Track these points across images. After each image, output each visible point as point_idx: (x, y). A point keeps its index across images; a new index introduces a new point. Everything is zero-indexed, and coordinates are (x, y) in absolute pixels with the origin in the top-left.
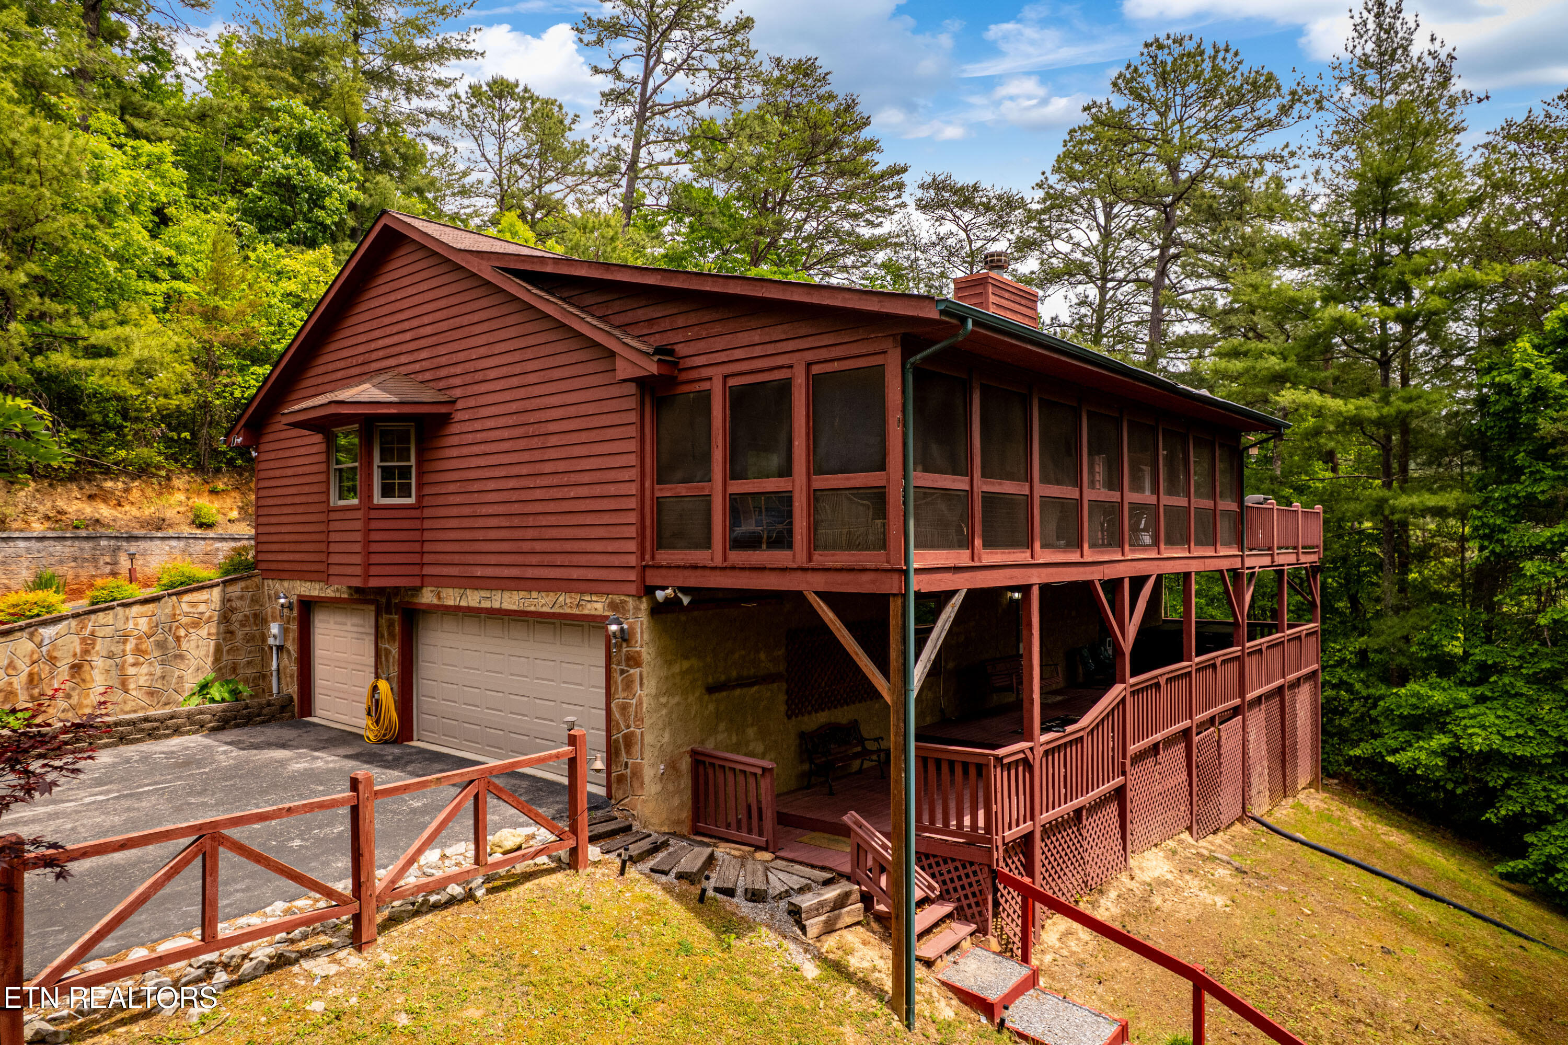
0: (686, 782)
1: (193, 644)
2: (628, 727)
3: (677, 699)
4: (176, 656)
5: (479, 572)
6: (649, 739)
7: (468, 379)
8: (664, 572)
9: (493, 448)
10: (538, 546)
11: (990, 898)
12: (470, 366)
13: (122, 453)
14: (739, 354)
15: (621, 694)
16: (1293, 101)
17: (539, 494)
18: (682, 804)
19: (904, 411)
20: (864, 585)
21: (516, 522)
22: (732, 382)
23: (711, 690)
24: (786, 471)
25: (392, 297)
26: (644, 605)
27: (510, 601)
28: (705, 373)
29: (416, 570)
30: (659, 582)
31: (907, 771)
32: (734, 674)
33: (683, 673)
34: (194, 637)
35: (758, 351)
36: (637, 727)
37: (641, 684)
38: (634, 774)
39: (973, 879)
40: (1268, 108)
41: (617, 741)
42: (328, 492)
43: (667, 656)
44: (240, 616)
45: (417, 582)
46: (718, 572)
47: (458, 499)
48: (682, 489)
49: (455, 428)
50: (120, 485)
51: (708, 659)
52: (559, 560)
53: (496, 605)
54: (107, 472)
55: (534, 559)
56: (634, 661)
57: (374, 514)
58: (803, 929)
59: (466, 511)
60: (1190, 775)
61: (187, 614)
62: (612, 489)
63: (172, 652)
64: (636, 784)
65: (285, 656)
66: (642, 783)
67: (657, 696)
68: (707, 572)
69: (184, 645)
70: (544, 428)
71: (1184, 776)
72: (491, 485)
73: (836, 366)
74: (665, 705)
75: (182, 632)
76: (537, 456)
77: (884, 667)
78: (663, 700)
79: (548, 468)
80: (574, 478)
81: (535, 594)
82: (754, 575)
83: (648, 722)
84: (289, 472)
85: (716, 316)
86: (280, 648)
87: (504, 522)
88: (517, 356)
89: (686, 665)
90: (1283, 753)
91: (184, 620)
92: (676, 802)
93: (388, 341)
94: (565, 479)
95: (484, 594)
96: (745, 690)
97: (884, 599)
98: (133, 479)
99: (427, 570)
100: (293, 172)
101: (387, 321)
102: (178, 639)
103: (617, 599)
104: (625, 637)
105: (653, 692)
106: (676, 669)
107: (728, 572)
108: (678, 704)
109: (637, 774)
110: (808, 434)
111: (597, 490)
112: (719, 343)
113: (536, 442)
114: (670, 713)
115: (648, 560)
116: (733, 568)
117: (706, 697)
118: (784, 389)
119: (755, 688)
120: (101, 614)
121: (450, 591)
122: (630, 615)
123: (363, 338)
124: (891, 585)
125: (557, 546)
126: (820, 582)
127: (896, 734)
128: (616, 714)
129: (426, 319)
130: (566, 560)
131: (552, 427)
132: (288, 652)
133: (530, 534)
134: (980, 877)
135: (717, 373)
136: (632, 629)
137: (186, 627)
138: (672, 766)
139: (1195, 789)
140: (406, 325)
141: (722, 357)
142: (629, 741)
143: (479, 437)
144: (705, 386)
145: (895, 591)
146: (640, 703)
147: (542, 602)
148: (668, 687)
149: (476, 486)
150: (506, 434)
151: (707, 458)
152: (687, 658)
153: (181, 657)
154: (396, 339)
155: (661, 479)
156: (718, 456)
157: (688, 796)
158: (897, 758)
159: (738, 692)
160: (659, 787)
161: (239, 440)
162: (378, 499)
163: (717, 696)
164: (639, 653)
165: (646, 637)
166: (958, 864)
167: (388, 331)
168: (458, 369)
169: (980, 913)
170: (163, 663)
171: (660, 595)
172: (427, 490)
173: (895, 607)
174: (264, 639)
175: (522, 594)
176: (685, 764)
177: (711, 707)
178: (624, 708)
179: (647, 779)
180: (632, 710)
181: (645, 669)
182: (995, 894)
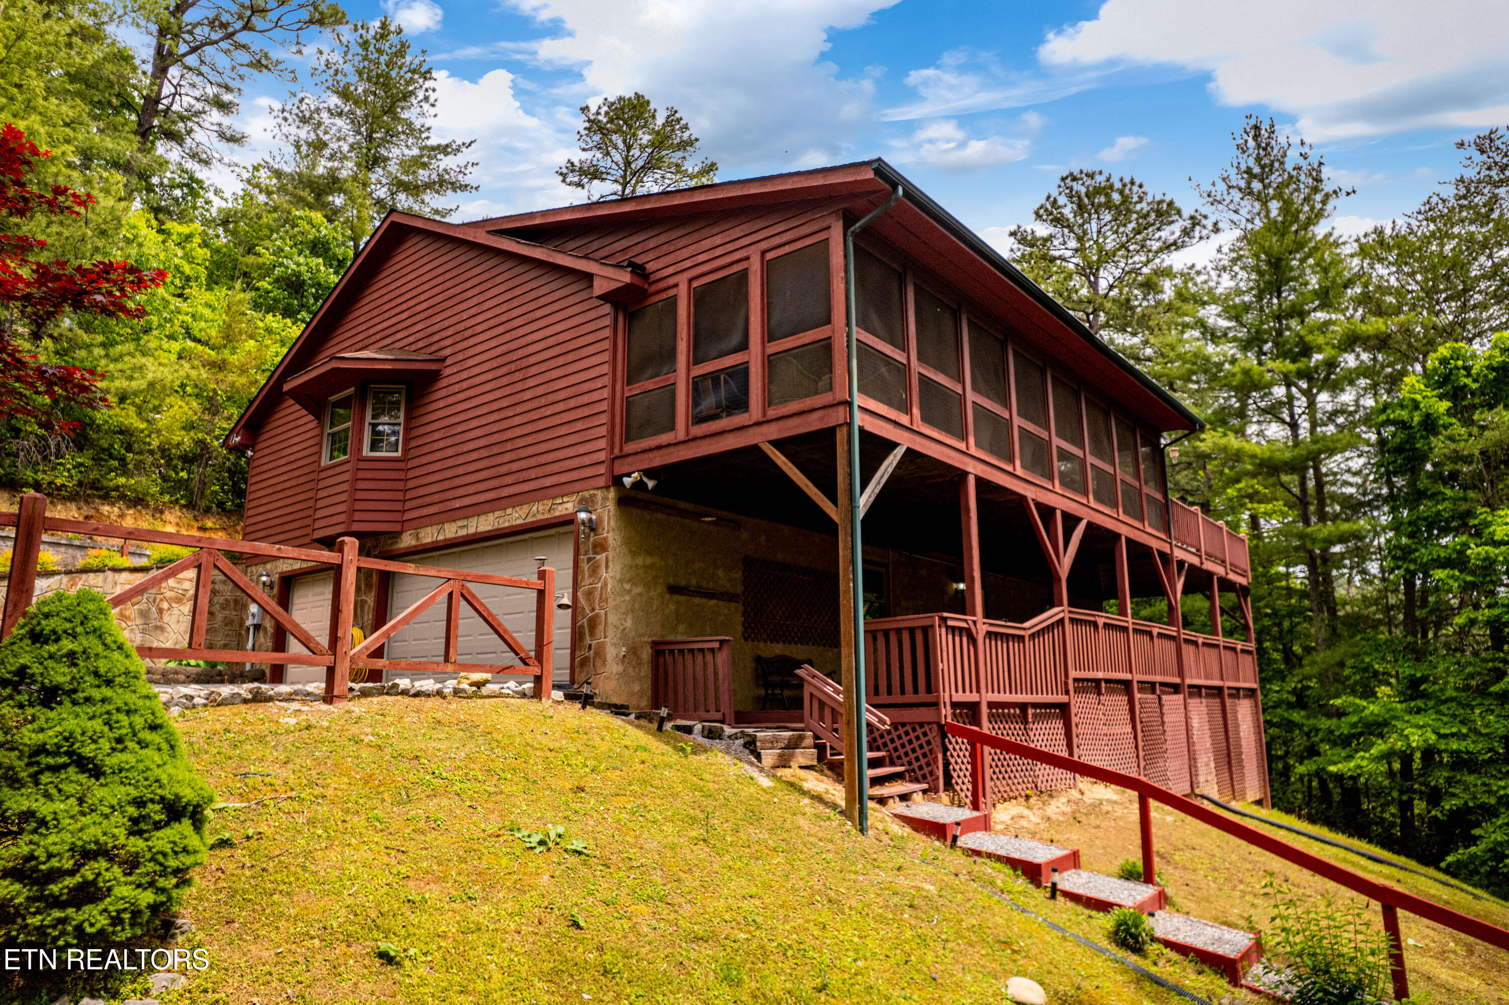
0: (646, 670)
1: (174, 618)
2: (593, 610)
3: (639, 590)
4: (157, 628)
5: (457, 504)
6: (612, 619)
7: (458, 338)
8: (631, 459)
9: (478, 390)
10: (515, 467)
11: (940, 756)
12: (461, 327)
13: (122, 480)
14: (702, 258)
15: (587, 581)
16: (1194, 225)
17: (518, 420)
18: (642, 693)
19: (846, 271)
20: (814, 423)
21: (495, 450)
22: (695, 284)
23: (673, 590)
24: (744, 346)
25: (393, 286)
26: (612, 494)
27: (485, 524)
28: (672, 281)
29: (396, 517)
30: (625, 470)
31: (855, 581)
32: (694, 582)
33: (648, 568)
34: (176, 611)
35: (719, 251)
36: (601, 608)
37: (607, 567)
38: (597, 654)
39: (923, 740)
40: (1171, 232)
41: (582, 626)
42: (319, 453)
43: (633, 547)
44: (221, 600)
45: (397, 527)
46: (681, 447)
47: (441, 444)
48: (650, 385)
49: (444, 383)
50: (116, 510)
51: (670, 562)
52: (533, 474)
53: (472, 530)
54: (106, 497)
55: (509, 479)
56: (601, 547)
57: (362, 465)
58: (758, 757)
59: (450, 452)
60: (1134, 728)
61: (172, 589)
62: (586, 399)
63: (153, 623)
64: (599, 663)
65: (261, 634)
66: (605, 661)
67: (621, 581)
68: (671, 449)
69: (166, 618)
70: (524, 363)
71: (1129, 729)
72: (474, 424)
73: (787, 249)
74: (629, 592)
75: (165, 605)
76: (518, 387)
77: (832, 495)
78: (627, 586)
79: (528, 395)
80: (550, 398)
81: (509, 511)
82: (713, 440)
83: (611, 604)
84: (283, 462)
85: (682, 232)
86: (257, 627)
87: (484, 453)
88: (504, 307)
89: (649, 560)
90: (1229, 755)
91: (169, 594)
92: (637, 687)
93: (385, 325)
94: (543, 401)
95: (460, 523)
96: (704, 601)
97: (831, 431)
98: (129, 507)
99: (407, 516)
100: (303, 269)
101: (386, 307)
102: (161, 611)
103: (586, 494)
104: (592, 527)
105: (618, 576)
106: (640, 561)
107: (691, 444)
108: (640, 595)
109: (600, 653)
110: (762, 310)
111: (572, 403)
112: (686, 253)
113: (518, 376)
114: (633, 601)
115: (617, 451)
116: (695, 439)
117: (667, 596)
118: (743, 277)
119: (713, 602)
120: (92, 575)
121: (429, 529)
122: (598, 506)
123: (364, 327)
124: (838, 416)
125: (532, 462)
126: (774, 431)
127: (845, 549)
128: (582, 601)
129: (422, 298)
130: (540, 472)
131: (533, 360)
132: (265, 629)
133: (507, 457)
134: (930, 737)
135: (683, 279)
136: (600, 520)
137: (169, 600)
138: (633, 651)
139: (1141, 744)
140: (404, 307)
141: (688, 264)
142: (593, 624)
143: (465, 385)
144: (671, 293)
145: (841, 421)
146: (606, 584)
147: (516, 517)
148: (631, 577)
149: (460, 429)
150: (490, 376)
151: (672, 354)
152: (649, 553)
153: (161, 629)
154: (394, 320)
155: (630, 380)
156: (682, 347)
157: (647, 684)
158: (846, 570)
159: (697, 600)
160: (621, 668)
161: (238, 439)
162: (366, 452)
163: (676, 597)
164: (605, 539)
165: (612, 523)
166: (908, 728)
167: (387, 315)
168: (450, 332)
169: (931, 773)
170: (143, 632)
171: (627, 481)
172: (413, 444)
173: (841, 435)
174: (242, 622)
175: (497, 514)
176: (646, 653)
177: (672, 607)
178: (589, 594)
179: (609, 657)
180: (597, 594)
181: (611, 553)
182: (944, 755)
